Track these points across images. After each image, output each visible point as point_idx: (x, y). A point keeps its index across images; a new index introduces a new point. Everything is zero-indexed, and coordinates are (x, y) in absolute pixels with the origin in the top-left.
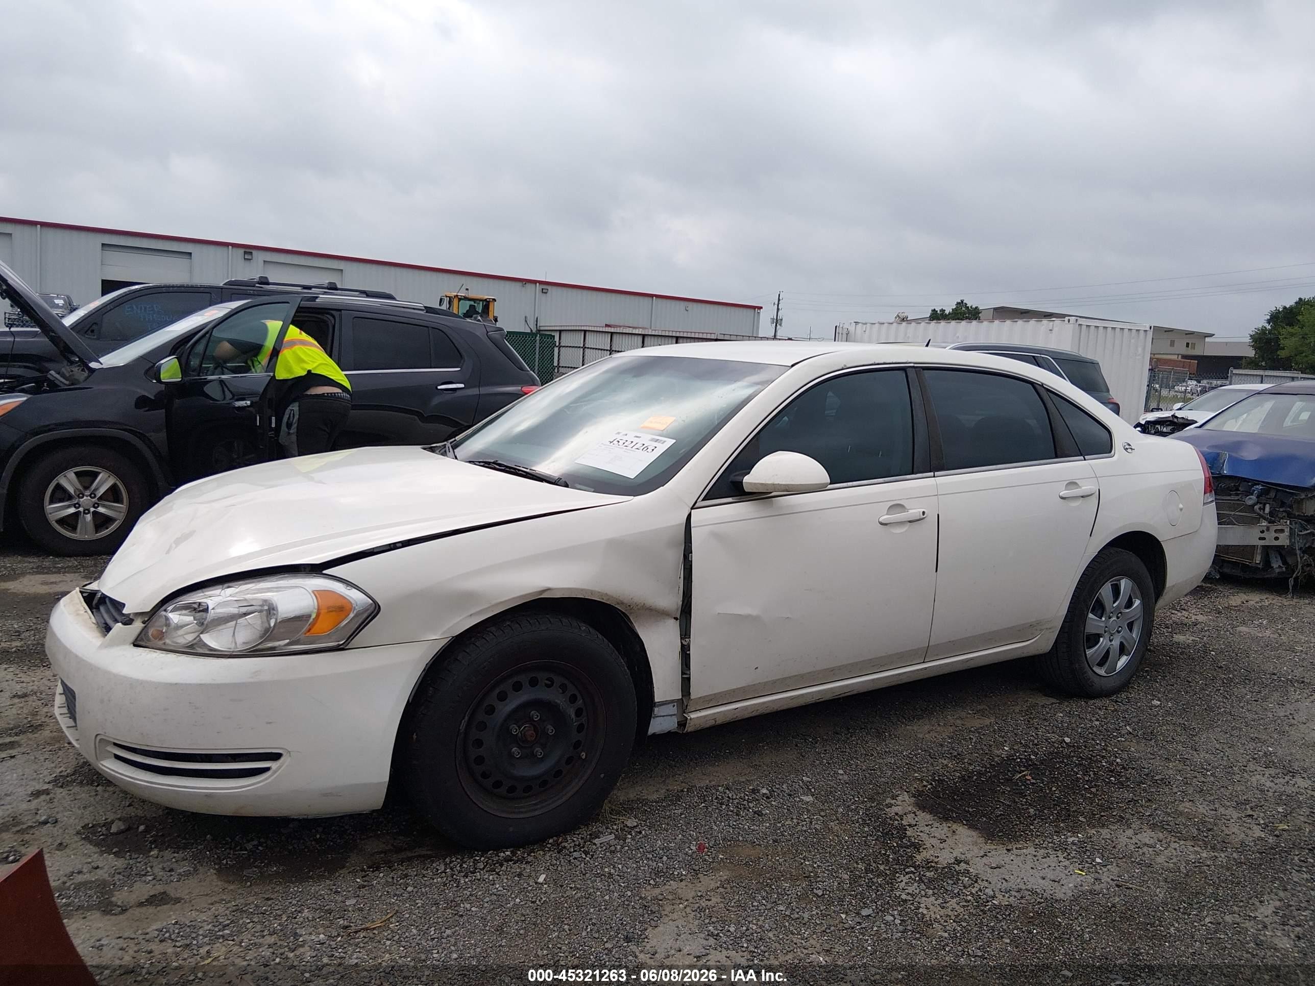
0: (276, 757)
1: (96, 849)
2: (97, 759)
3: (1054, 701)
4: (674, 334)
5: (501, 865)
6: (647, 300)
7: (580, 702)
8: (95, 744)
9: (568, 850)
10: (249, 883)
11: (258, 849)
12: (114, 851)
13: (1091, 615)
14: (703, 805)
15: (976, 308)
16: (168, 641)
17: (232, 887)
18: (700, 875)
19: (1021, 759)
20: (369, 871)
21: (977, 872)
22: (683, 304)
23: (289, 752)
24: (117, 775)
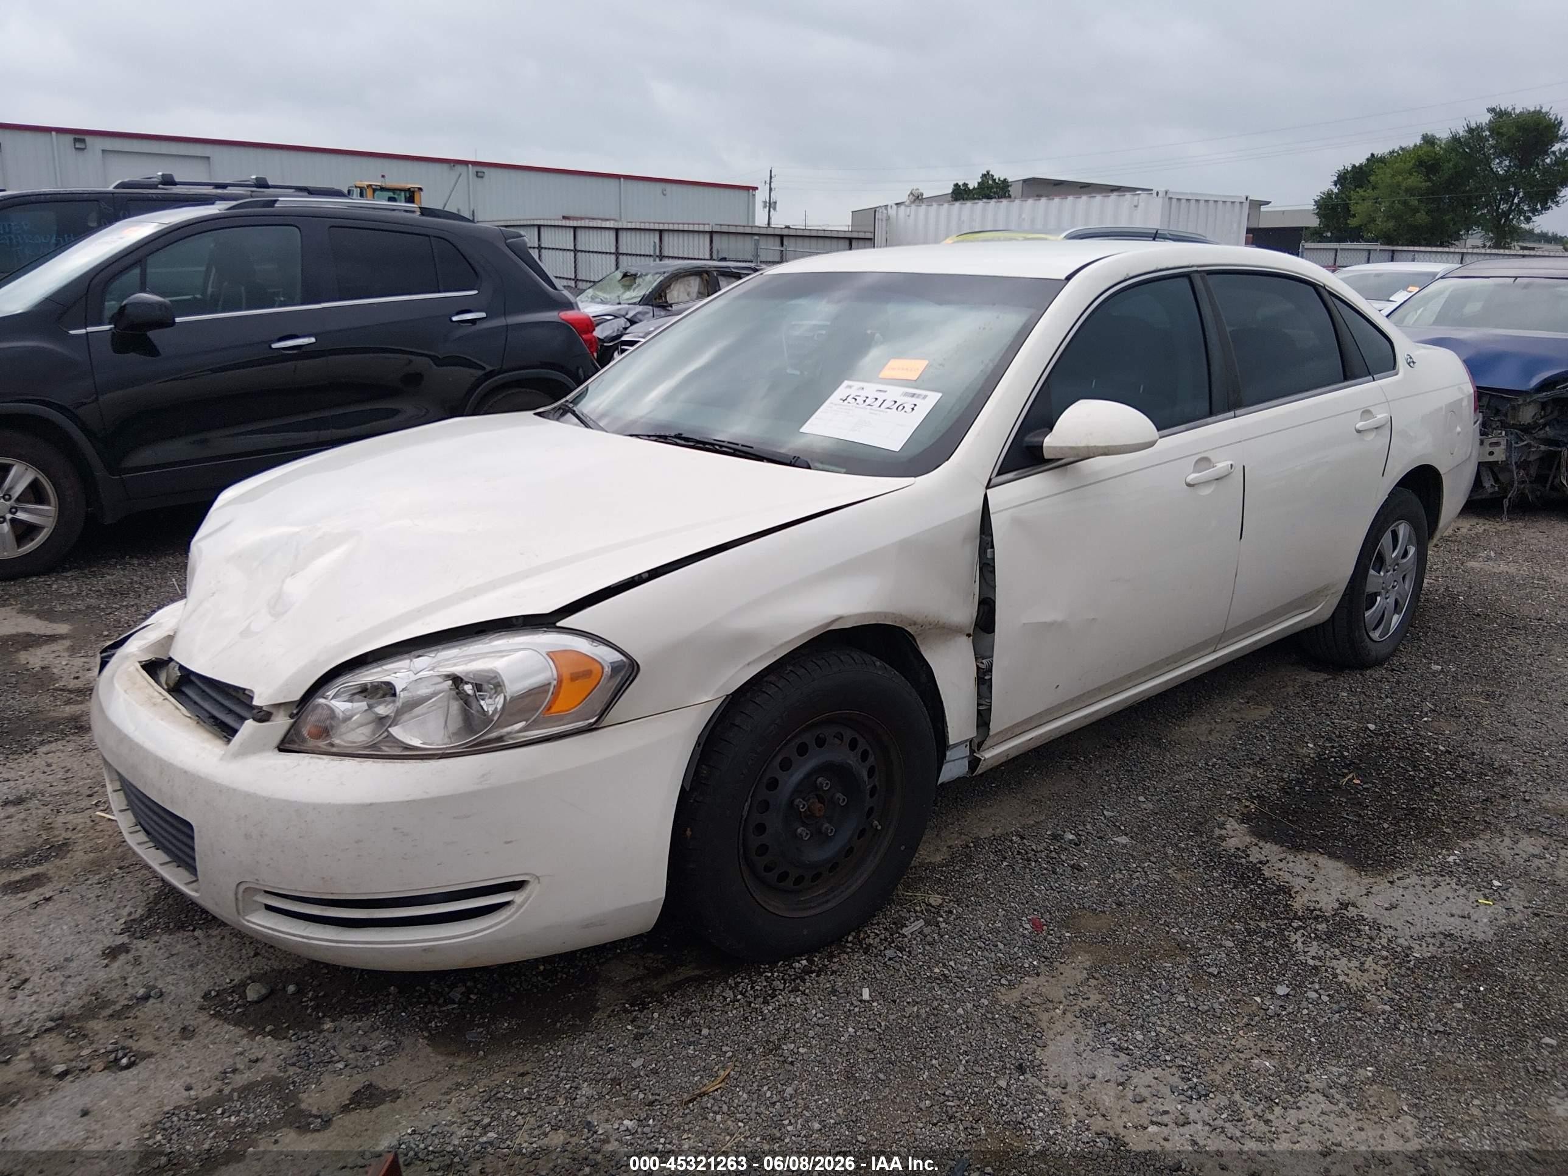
0: (516, 886)
1: (238, 1031)
2: (239, 913)
3: (1326, 676)
4: (657, 227)
5: (804, 981)
6: (613, 183)
7: (871, 759)
8: (236, 894)
9: (876, 948)
10: (481, 1053)
11: (471, 999)
12: (267, 1030)
13: (1372, 572)
14: (1005, 864)
15: (1005, 180)
16: (337, 741)
17: (459, 1062)
18: (1056, 964)
19: (1335, 757)
20: (635, 1011)
21: (1372, 916)
22: (659, 187)
23: (538, 878)
24: (276, 934)
